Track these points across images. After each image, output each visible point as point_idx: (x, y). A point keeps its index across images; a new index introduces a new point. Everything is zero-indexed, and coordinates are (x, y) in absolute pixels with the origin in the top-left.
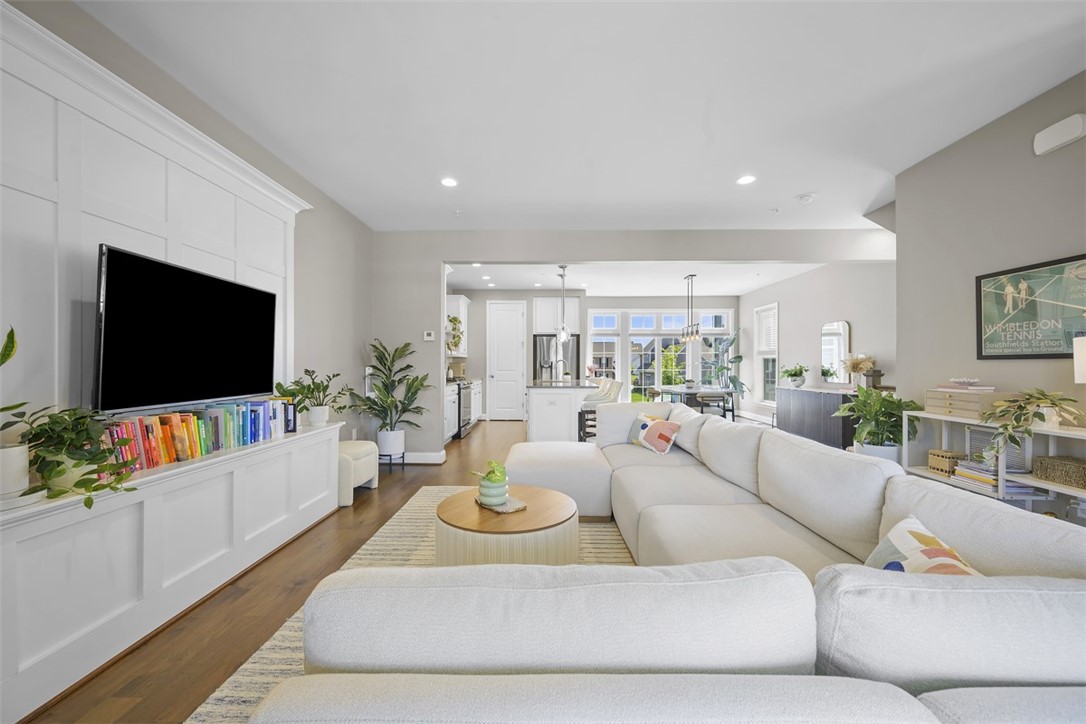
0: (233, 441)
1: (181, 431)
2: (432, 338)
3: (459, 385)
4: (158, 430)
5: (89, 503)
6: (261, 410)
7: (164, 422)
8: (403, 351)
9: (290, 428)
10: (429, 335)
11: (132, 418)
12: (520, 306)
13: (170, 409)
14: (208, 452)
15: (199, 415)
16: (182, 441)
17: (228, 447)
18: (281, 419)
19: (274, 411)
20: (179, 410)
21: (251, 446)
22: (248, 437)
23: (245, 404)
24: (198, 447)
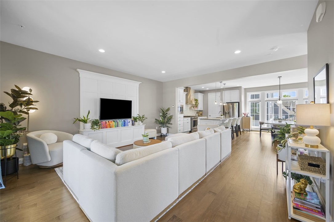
0: (120, 126)
1: (111, 123)
2: (174, 106)
3: (191, 118)
4: (108, 123)
5: (95, 131)
6: (126, 121)
7: (108, 122)
8: (168, 110)
9: (133, 125)
10: (173, 106)
11: (104, 121)
12: (219, 94)
13: (110, 121)
14: (116, 127)
15: (114, 121)
16: (111, 125)
17: (119, 127)
18: (131, 123)
19: (129, 121)
20: (112, 120)
21: (123, 127)
22: (123, 126)
23: (123, 120)
24: (114, 126)
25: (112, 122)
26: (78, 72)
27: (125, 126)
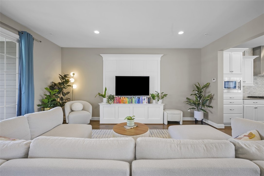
2: (215, 81)
4: (122, 98)
5: (109, 105)
6: (140, 98)
8: (207, 86)
9: (149, 102)
10: (214, 79)
11: (119, 97)
13: (124, 97)
14: (129, 103)
15: (128, 97)
16: (125, 101)
17: (133, 103)
18: (146, 100)
19: (144, 99)
20: (126, 96)
21: (137, 104)
22: (137, 102)
23: (137, 97)
24: (127, 102)
25: (125, 98)
26: (101, 56)
27: (139, 103)
